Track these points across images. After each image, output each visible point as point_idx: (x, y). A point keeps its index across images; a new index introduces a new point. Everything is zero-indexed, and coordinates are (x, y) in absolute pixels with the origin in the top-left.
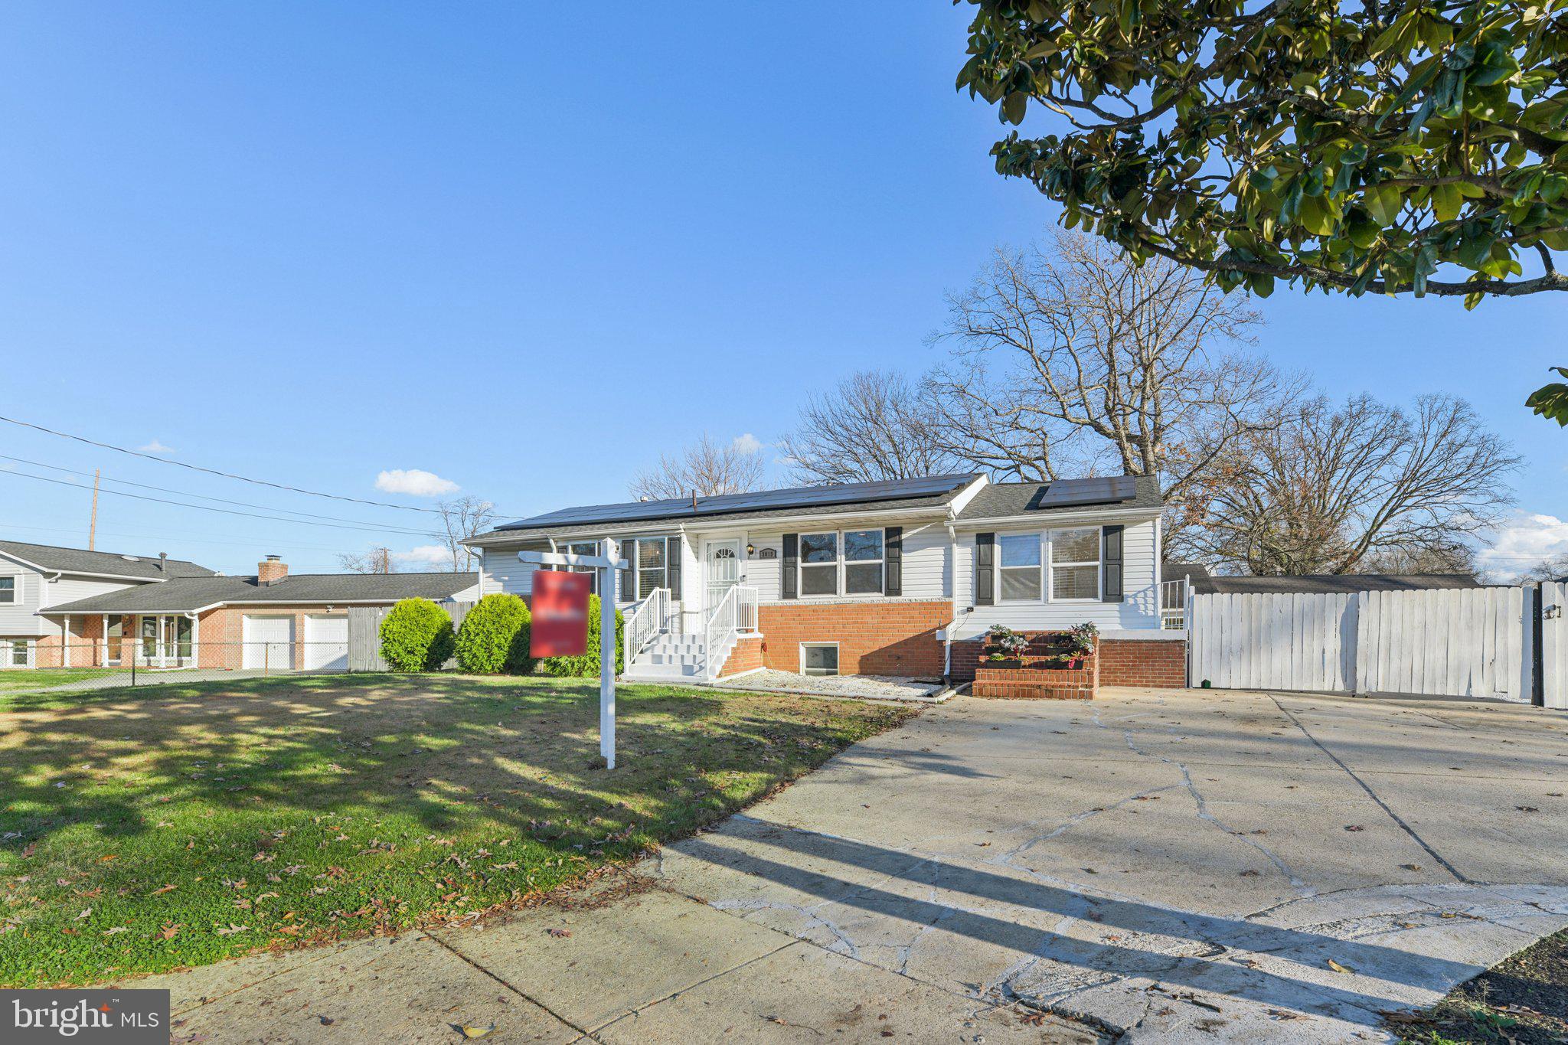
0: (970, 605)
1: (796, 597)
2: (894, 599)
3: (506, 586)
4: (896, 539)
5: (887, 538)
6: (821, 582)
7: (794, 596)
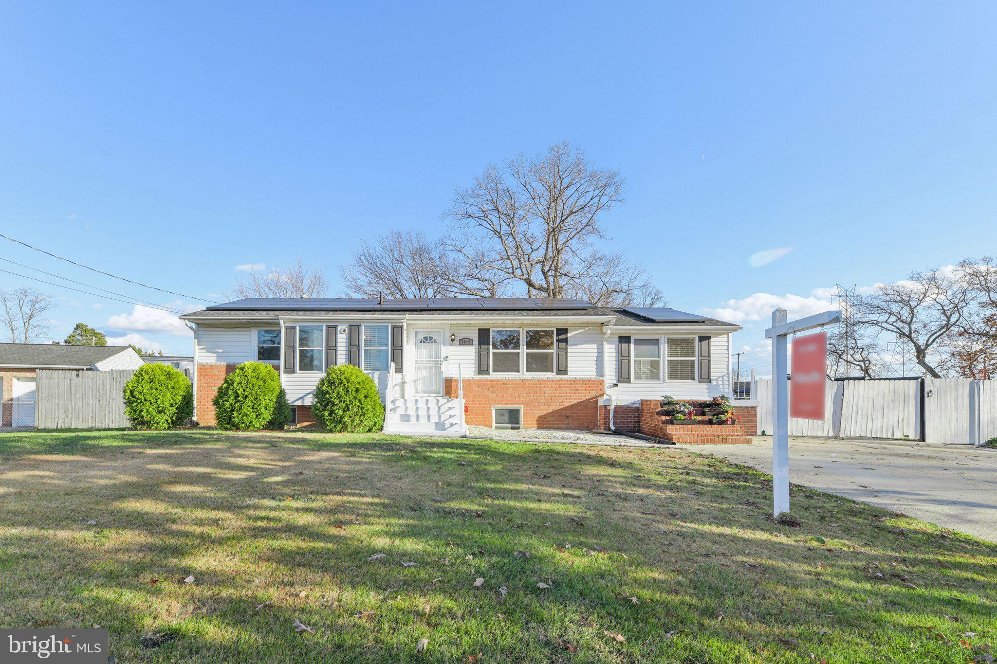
0: (615, 382)
1: (489, 374)
2: (563, 377)
3: (219, 357)
4: (563, 337)
5: (558, 335)
6: (508, 364)
7: (487, 372)
